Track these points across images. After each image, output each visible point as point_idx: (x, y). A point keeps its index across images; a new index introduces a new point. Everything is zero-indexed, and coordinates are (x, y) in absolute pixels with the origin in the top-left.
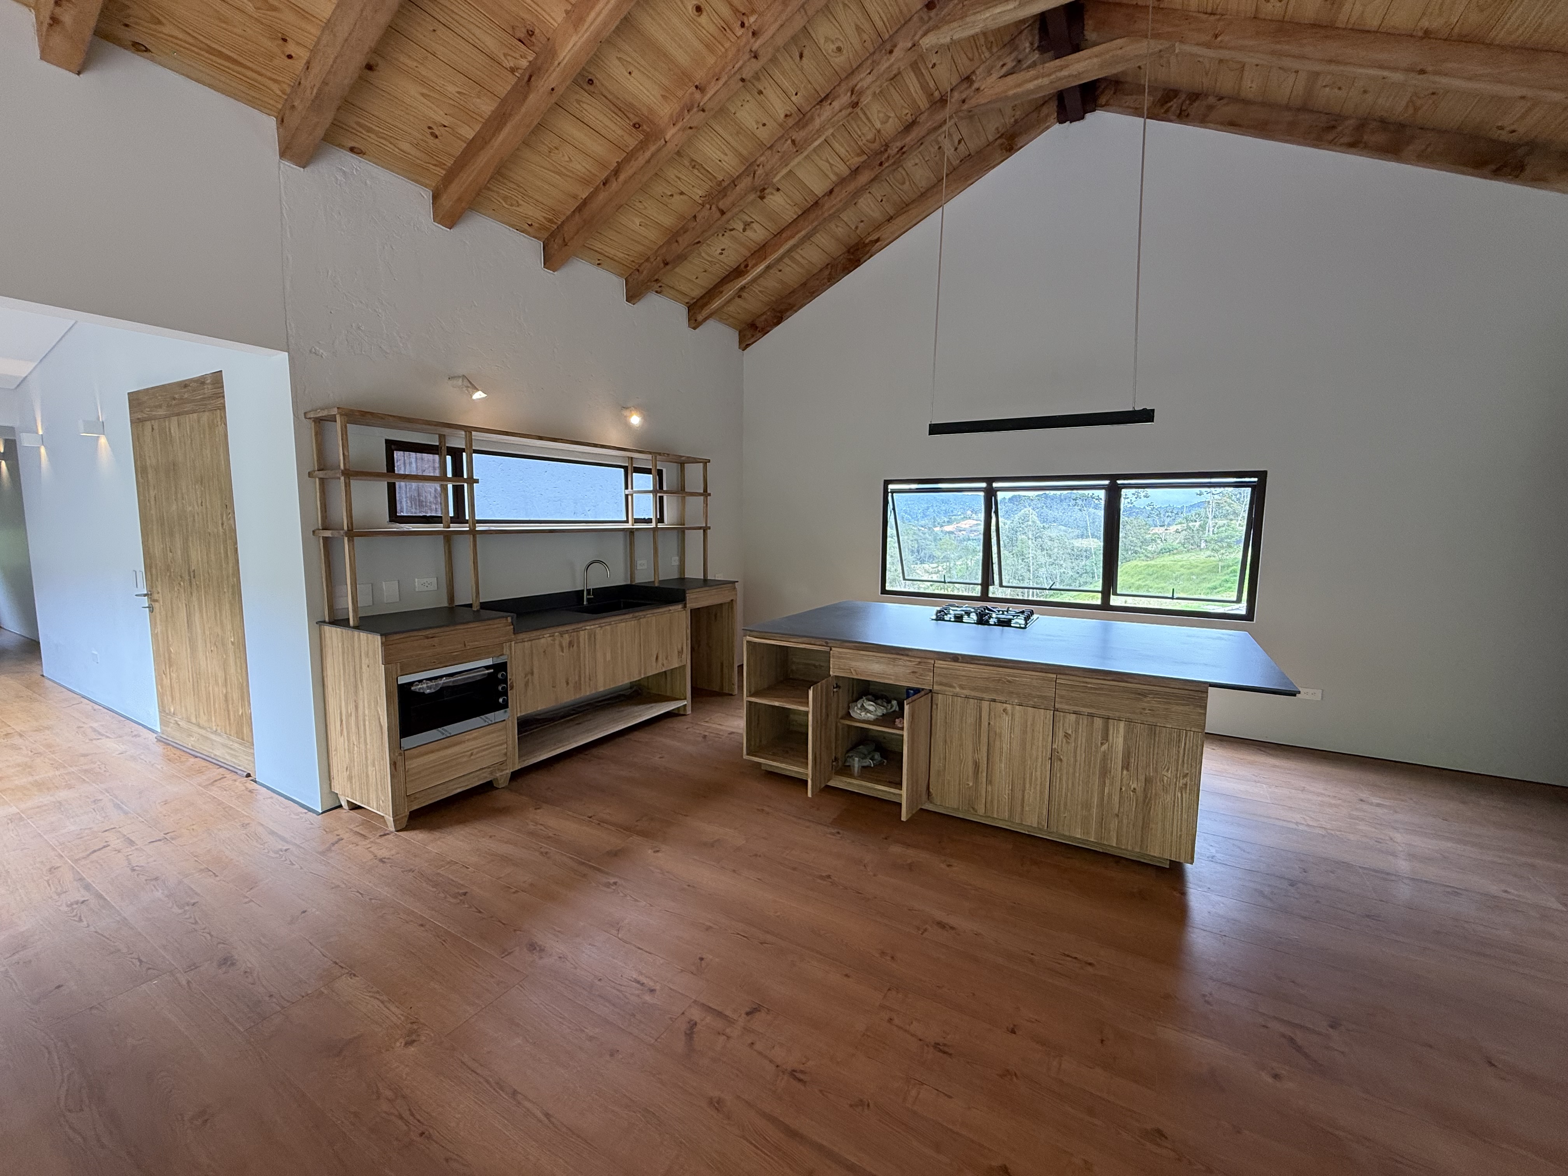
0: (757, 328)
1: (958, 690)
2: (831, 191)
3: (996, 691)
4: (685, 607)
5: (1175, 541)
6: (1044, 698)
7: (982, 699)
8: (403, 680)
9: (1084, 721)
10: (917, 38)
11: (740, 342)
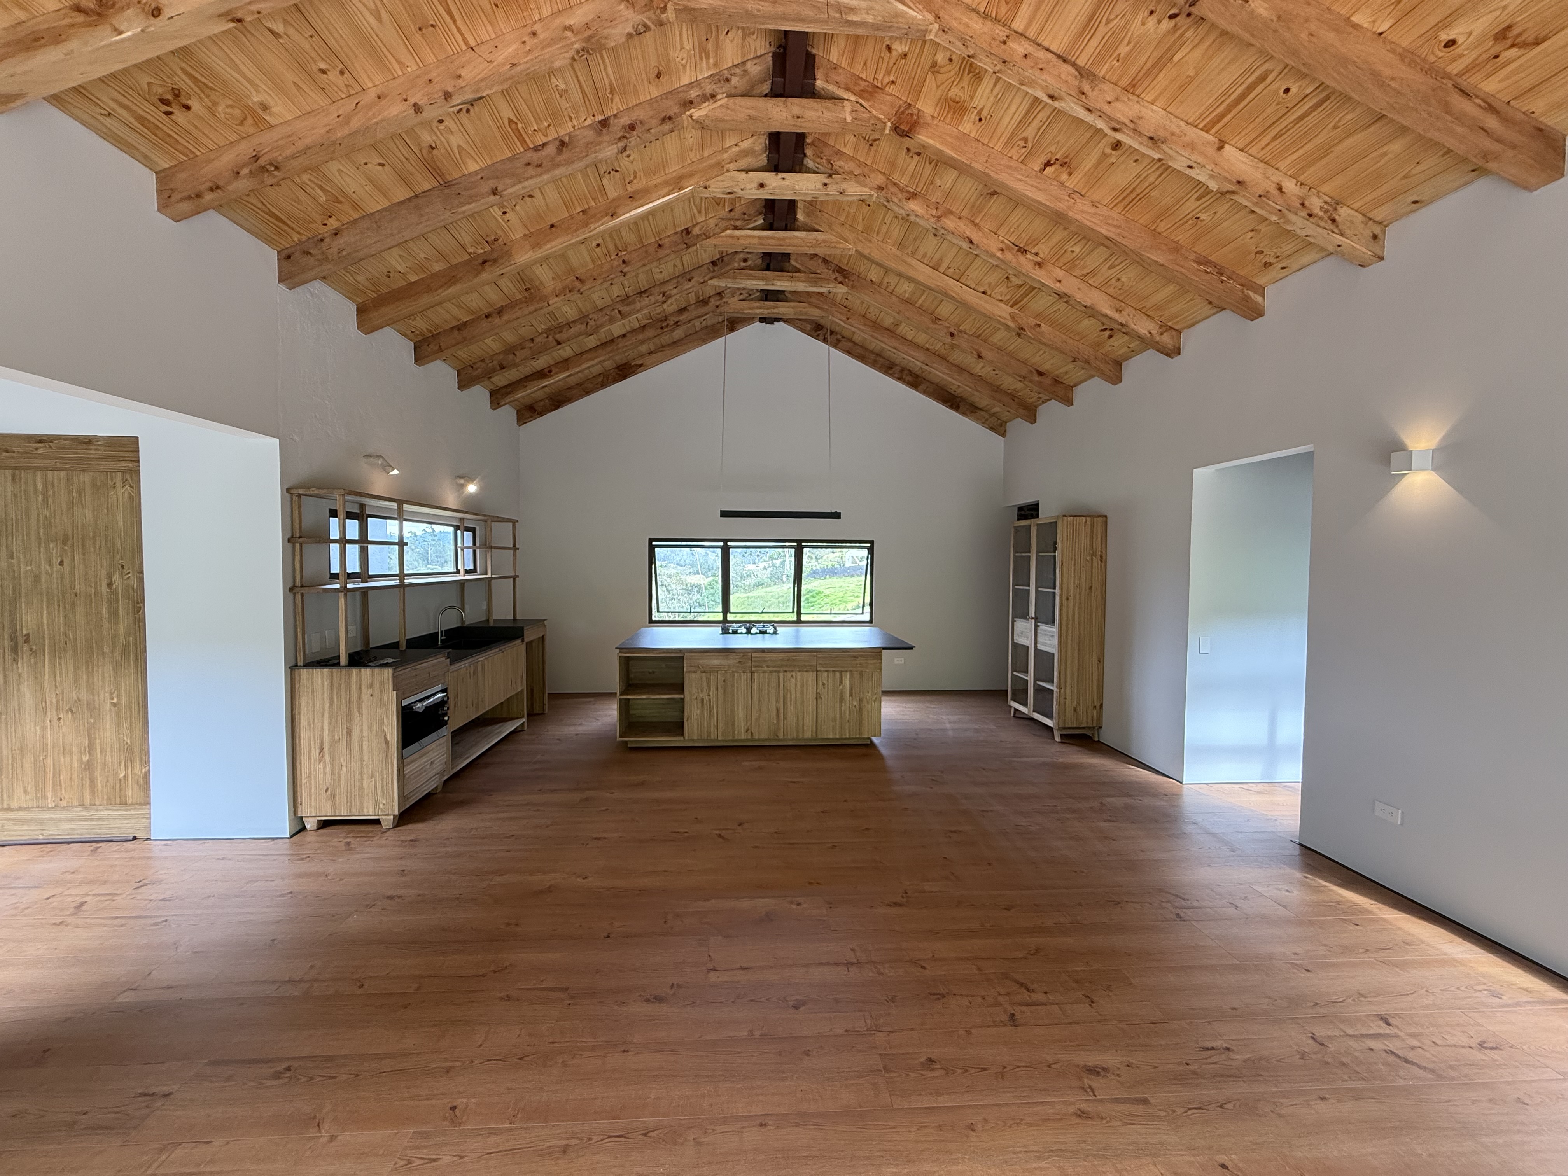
0: (535, 410)
1: (766, 669)
2: (624, 336)
3: (787, 666)
4: (523, 641)
5: (764, 576)
6: (811, 666)
7: (779, 672)
8: (405, 703)
9: (831, 674)
10: (706, 278)
11: (518, 420)
